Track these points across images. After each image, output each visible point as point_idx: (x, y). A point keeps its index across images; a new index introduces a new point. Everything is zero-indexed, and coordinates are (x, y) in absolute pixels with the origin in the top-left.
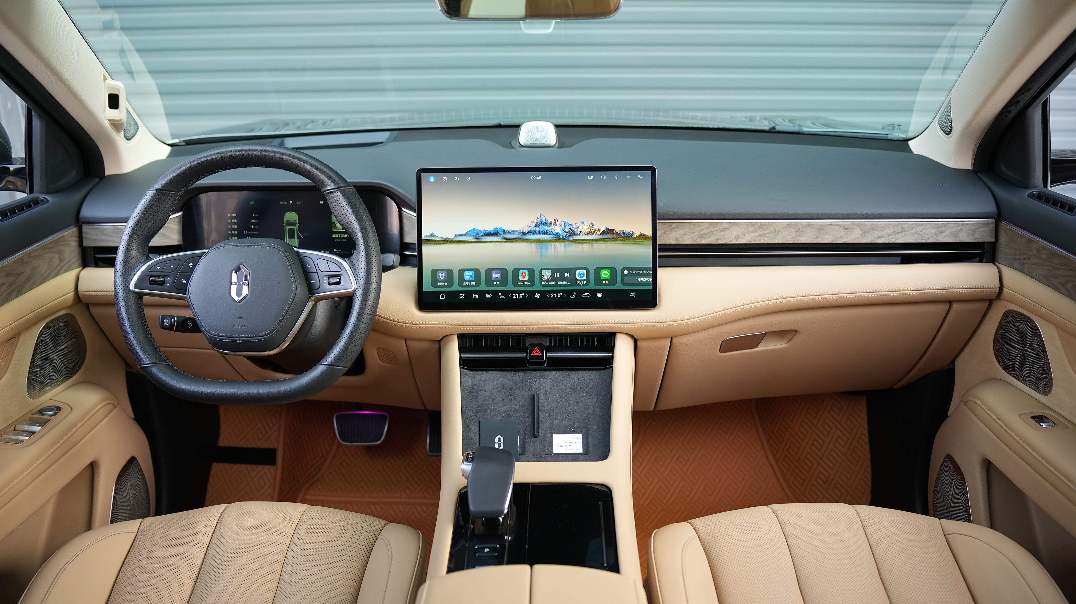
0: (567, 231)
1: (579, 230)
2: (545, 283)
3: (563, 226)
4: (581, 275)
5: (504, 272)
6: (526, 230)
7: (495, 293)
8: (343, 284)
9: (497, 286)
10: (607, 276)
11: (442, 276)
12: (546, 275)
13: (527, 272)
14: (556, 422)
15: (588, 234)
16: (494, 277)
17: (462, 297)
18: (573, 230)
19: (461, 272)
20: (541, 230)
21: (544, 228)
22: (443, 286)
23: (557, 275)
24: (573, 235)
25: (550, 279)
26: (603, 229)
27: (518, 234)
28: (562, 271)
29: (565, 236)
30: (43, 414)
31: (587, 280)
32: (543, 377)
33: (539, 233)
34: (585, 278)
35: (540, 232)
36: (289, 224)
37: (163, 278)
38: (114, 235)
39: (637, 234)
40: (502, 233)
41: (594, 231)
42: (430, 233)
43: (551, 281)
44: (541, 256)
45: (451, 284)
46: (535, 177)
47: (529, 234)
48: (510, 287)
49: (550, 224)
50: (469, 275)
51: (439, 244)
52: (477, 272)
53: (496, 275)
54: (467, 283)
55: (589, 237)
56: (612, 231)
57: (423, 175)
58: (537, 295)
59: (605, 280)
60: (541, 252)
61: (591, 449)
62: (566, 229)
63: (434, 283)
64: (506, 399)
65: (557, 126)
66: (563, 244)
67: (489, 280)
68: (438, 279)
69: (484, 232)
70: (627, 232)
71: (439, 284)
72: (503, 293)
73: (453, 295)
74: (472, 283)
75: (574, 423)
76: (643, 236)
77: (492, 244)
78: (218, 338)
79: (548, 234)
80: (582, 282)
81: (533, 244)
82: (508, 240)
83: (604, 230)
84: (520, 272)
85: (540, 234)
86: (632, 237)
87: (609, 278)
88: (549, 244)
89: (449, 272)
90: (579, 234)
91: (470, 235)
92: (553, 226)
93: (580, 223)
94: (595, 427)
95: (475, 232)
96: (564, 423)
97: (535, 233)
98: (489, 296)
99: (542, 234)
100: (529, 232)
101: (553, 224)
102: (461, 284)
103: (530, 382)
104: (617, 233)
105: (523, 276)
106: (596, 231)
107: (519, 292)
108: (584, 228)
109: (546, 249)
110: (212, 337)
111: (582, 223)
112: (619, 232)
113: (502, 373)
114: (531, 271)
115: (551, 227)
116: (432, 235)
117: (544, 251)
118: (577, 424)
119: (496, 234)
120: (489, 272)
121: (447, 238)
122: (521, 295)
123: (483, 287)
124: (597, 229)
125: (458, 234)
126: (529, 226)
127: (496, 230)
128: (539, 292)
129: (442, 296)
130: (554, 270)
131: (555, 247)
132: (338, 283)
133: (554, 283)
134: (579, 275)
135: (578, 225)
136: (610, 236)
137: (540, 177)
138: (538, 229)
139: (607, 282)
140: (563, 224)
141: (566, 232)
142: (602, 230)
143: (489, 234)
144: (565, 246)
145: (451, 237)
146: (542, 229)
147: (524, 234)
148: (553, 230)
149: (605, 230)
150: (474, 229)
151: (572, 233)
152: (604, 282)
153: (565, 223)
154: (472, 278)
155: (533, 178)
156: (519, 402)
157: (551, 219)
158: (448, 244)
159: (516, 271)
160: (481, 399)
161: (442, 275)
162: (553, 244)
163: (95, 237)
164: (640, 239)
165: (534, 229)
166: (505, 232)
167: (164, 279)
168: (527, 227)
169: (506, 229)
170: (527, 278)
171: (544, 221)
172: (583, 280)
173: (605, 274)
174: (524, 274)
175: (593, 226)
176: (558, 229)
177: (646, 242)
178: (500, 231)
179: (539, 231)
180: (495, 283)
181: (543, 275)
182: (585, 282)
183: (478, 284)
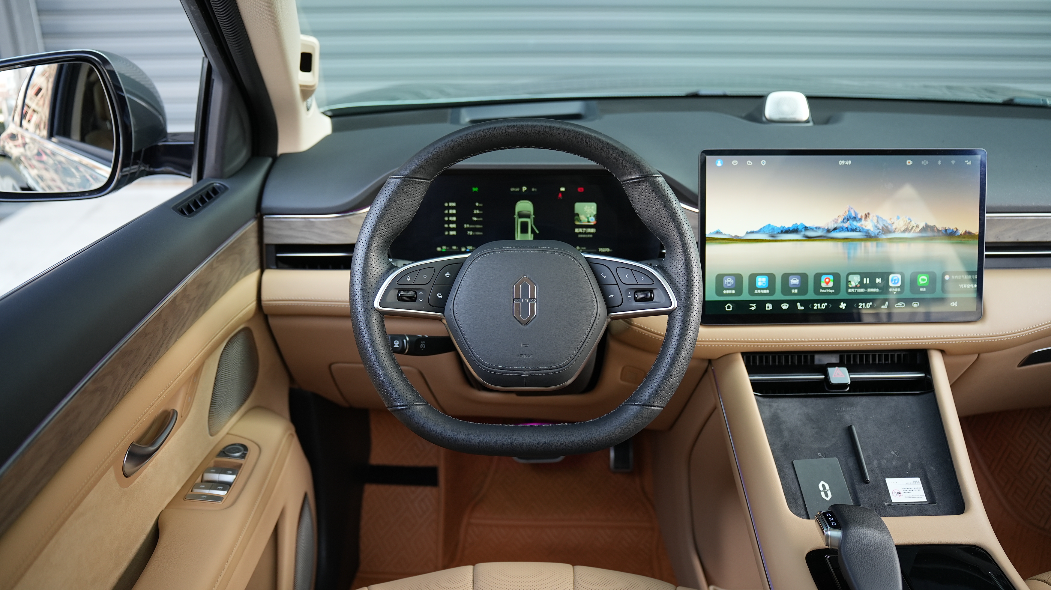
0: (880, 228)
1: (894, 227)
2: (853, 290)
3: (875, 221)
4: (895, 281)
5: (803, 277)
6: (832, 226)
7: (792, 303)
8: (657, 300)
9: (795, 294)
10: (925, 282)
11: (729, 283)
12: (854, 281)
13: (831, 277)
14: (884, 462)
15: (904, 231)
16: (792, 283)
17: (753, 308)
18: (887, 227)
19: (753, 278)
20: (850, 227)
21: (853, 224)
22: (729, 294)
23: (866, 281)
24: (887, 233)
25: (859, 285)
26: (922, 225)
27: (822, 232)
28: (872, 276)
29: (878, 234)
30: (227, 456)
31: (902, 287)
32: (852, 405)
33: (846, 230)
34: (899, 284)
35: (849, 229)
36: (521, 215)
37: (414, 291)
38: (305, 229)
39: (961, 231)
40: (803, 230)
41: (912, 228)
42: (715, 230)
43: (860, 287)
44: (849, 258)
45: (739, 291)
46: (844, 162)
47: (836, 231)
48: (810, 295)
49: (860, 219)
50: (761, 281)
51: (726, 243)
52: (771, 277)
53: (794, 281)
54: (759, 291)
55: (906, 235)
56: (932, 228)
57: (708, 158)
58: (843, 306)
59: (923, 287)
60: (849, 253)
61: (937, 496)
62: (878, 225)
63: (719, 291)
64: (816, 433)
65: (809, 98)
66: (874, 243)
67: (786, 288)
68: (725, 286)
69: (782, 229)
70: (949, 229)
71: (725, 292)
72: (803, 302)
73: (741, 305)
74: (765, 291)
75: (907, 464)
76: (968, 234)
77: (791, 243)
78: (495, 372)
79: (857, 231)
80: (896, 290)
81: (840, 244)
82: (809, 238)
83: (923, 227)
84: (823, 278)
85: (848, 231)
86: (956, 235)
87: (927, 284)
88: (858, 243)
89: (738, 278)
90: (894, 232)
91: (764, 233)
92: (863, 222)
93: (895, 218)
94: (932, 468)
95: (770, 228)
96: (894, 463)
97: (842, 229)
98: (785, 307)
99: (851, 231)
100: (835, 229)
101: (863, 219)
102: (751, 292)
103: (839, 412)
104: (938, 231)
105: (827, 282)
106: (914, 228)
107: (821, 302)
108: (900, 224)
109: (855, 249)
110: (488, 370)
111: (898, 218)
112: (940, 229)
113: (801, 399)
114: (837, 277)
115: (861, 223)
116: (718, 232)
117: (852, 251)
118: (909, 465)
119: (795, 231)
120: (786, 277)
121: (736, 236)
122: (824, 306)
123: (778, 296)
124: (915, 225)
125: (749, 231)
126: (836, 221)
127: (796, 226)
128: (844, 301)
129: (729, 307)
130: (863, 275)
131: (865, 247)
132: (650, 299)
133: (862, 290)
134: (892, 281)
135: (893, 221)
136: (929, 234)
137: (850, 162)
138: (846, 225)
139: (925, 289)
140: (875, 219)
141: (878, 229)
142: (921, 227)
143: (788, 231)
144: (877, 246)
145: (742, 234)
146: (850, 225)
147: (828, 231)
148: (864, 227)
149: (925, 226)
150: (769, 225)
151: (886, 230)
152: (921, 289)
153: (878, 217)
154: (766, 285)
155: (842, 162)
156: (833, 437)
157: (861, 214)
158: (737, 243)
159: (818, 277)
160: (786, 434)
161: (729, 281)
162: (863, 243)
163: (280, 232)
164: (964, 238)
165: (841, 225)
166: (806, 228)
167: (416, 293)
168: (833, 223)
169: (807, 225)
170: (831, 284)
171: (853, 215)
172: (898, 287)
173: (923, 280)
174: (827, 280)
175: (911, 221)
176: (869, 225)
177: (971, 241)
178: (800, 228)
179: (847, 228)
180: (793, 291)
181: (850, 281)
182: (899, 290)
183: (772, 292)
